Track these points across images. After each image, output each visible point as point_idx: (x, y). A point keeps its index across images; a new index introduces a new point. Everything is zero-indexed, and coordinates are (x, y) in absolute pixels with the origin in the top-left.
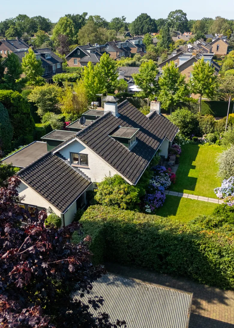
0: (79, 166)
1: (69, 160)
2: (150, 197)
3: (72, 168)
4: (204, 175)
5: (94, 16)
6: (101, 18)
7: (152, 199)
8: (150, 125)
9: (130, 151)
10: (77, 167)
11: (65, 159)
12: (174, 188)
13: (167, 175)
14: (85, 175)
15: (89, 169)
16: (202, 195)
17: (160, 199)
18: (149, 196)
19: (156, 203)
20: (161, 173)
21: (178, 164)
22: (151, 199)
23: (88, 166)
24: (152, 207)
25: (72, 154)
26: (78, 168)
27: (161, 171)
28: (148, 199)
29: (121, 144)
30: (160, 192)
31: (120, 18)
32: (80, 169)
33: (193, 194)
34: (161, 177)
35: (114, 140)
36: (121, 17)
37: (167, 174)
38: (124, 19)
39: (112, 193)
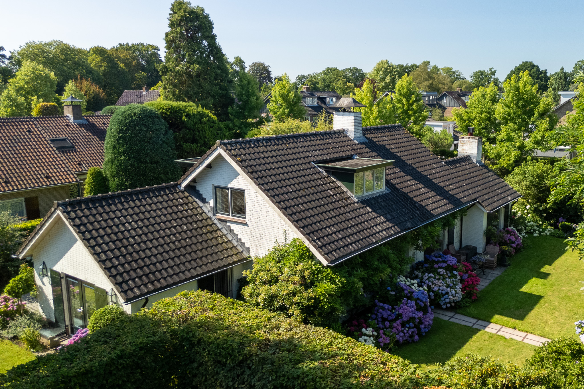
0: (230, 218)
1: (212, 203)
2: (384, 312)
3: (216, 221)
4: (562, 294)
5: (442, 69)
6: (453, 70)
7: (390, 318)
8: (443, 173)
9: (356, 200)
10: (225, 221)
11: (204, 201)
12: (472, 310)
13: (455, 276)
14: (239, 240)
15: (246, 224)
16: (539, 332)
17: (412, 319)
18: (383, 309)
19: (400, 328)
20: (440, 268)
21: (505, 266)
22: (385, 316)
23: (245, 218)
24: (384, 336)
25: (217, 189)
26: (228, 224)
27: (440, 265)
28: (380, 315)
29: (339, 183)
30: (413, 303)
31: (486, 71)
32: (230, 226)
33: (515, 328)
34: (438, 277)
35: (325, 173)
36: (489, 70)
37: (455, 272)
38: (493, 73)
39: (277, 280)
